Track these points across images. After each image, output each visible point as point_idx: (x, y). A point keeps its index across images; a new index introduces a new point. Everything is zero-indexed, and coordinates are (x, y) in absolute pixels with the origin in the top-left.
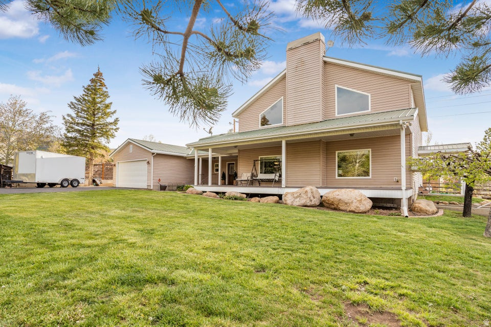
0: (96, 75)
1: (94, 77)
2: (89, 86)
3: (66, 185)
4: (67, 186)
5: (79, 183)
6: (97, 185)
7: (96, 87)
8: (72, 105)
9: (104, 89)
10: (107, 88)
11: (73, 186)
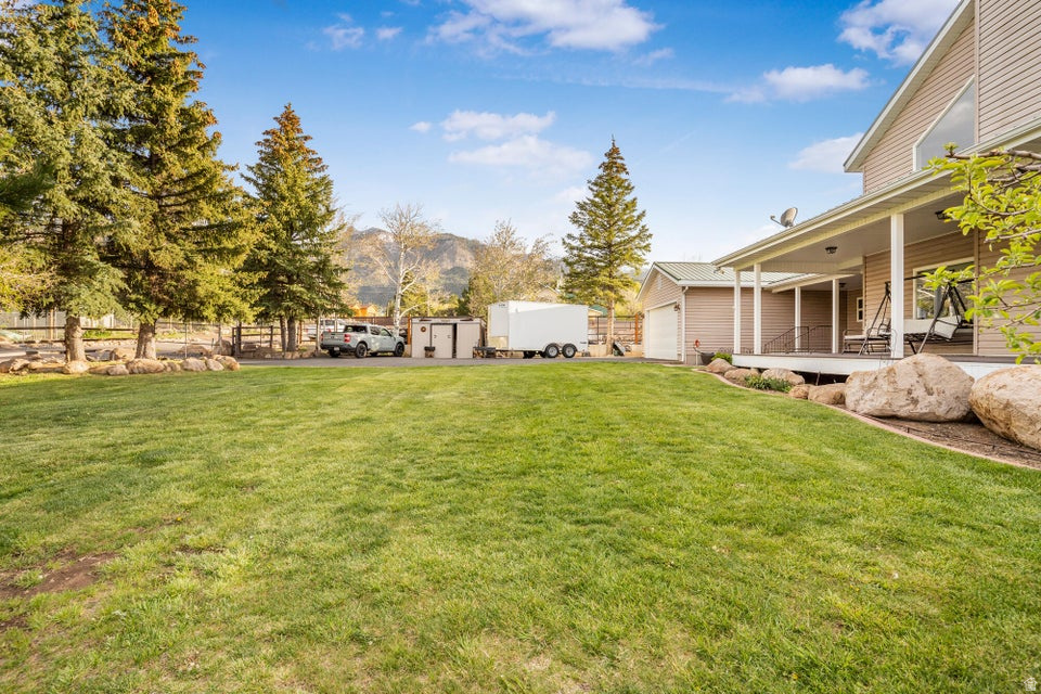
0: (609, 155)
1: (606, 160)
2: (600, 177)
3: (553, 354)
4: (557, 356)
5: (575, 350)
6: (620, 354)
7: (611, 176)
8: (575, 219)
9: (623, 176)
10: (627, 173)
11: (567, 357)
